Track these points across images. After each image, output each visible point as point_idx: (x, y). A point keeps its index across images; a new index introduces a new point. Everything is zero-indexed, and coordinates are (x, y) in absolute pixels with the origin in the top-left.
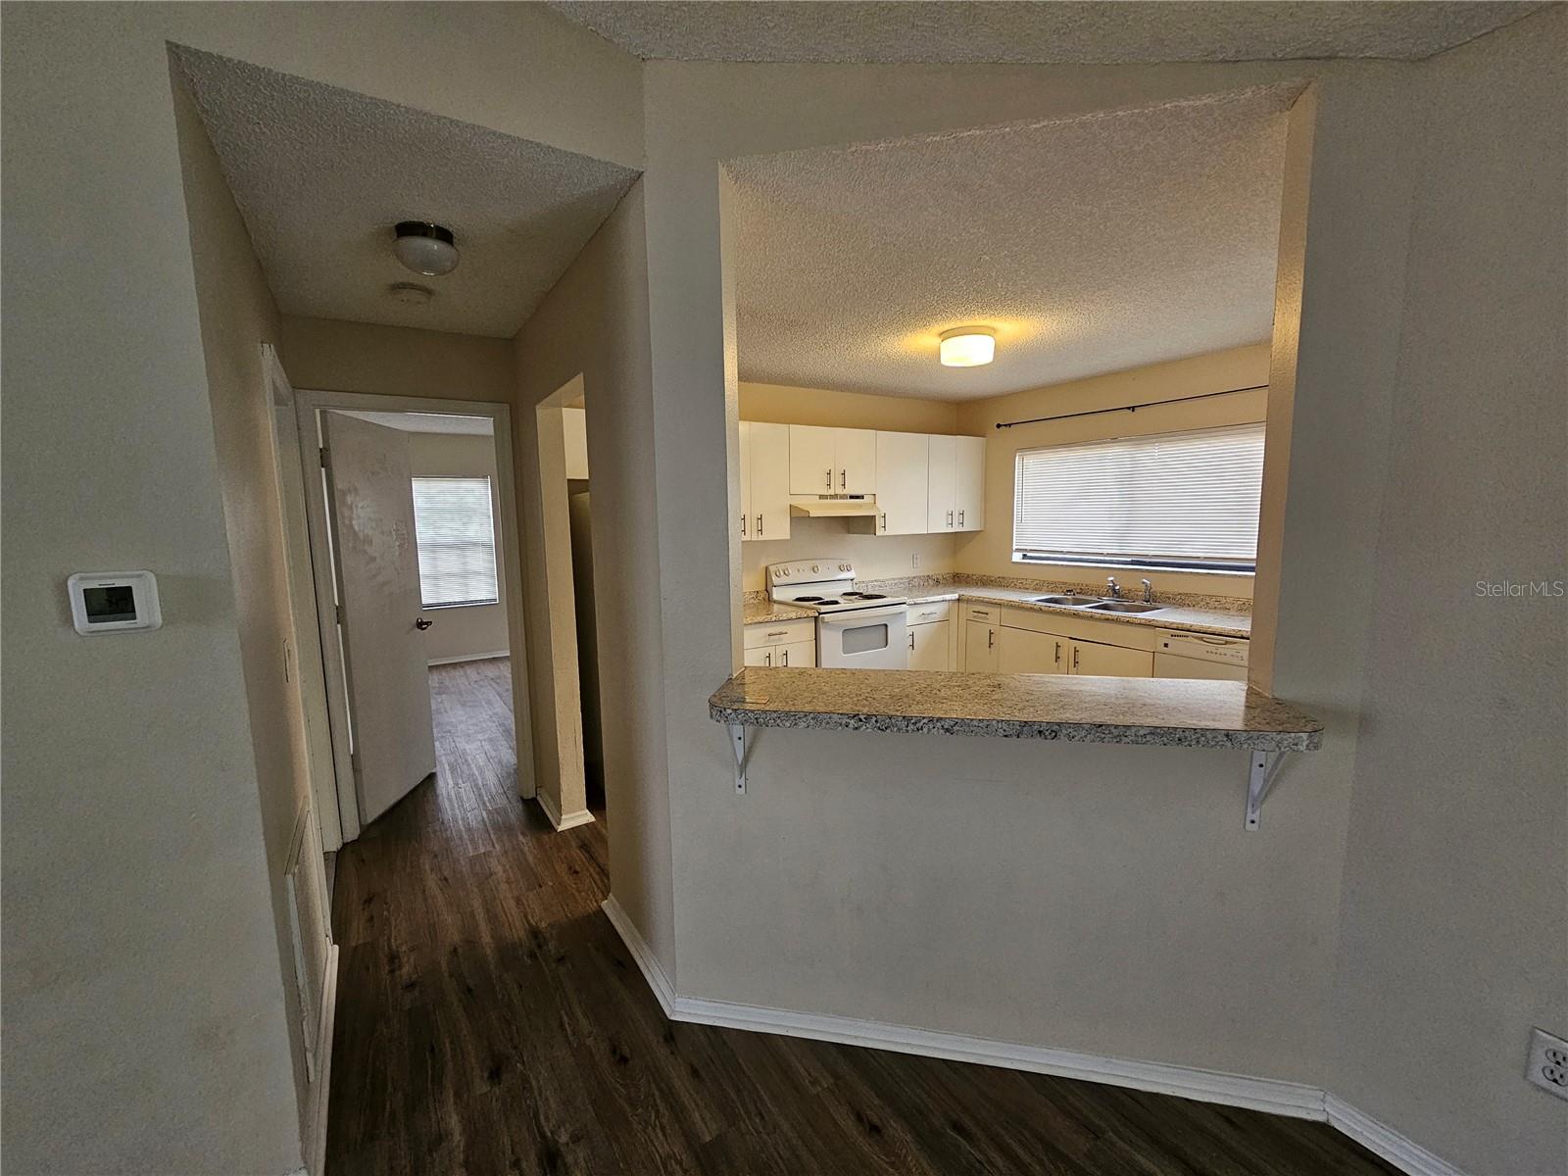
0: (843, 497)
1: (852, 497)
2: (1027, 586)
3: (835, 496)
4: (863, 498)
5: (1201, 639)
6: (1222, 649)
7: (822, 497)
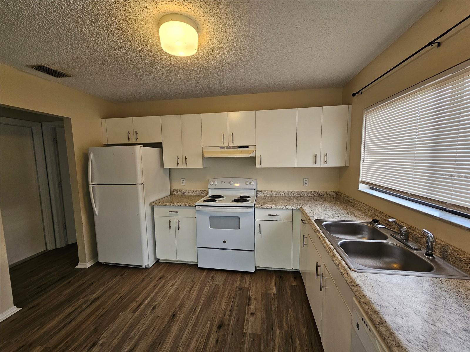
0: (235, 147)
1: (240, 147)
3: (229, 147)
4: (248, 147)
7: (221, 148)
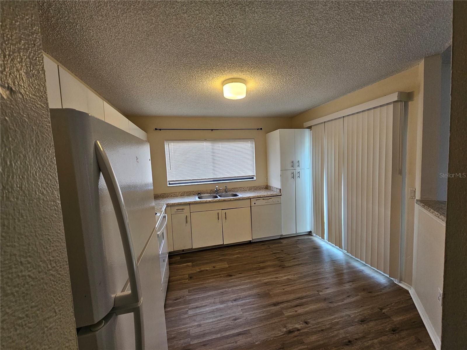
2: (177, 195)
5: (264, 199)
6: (269, 201)
